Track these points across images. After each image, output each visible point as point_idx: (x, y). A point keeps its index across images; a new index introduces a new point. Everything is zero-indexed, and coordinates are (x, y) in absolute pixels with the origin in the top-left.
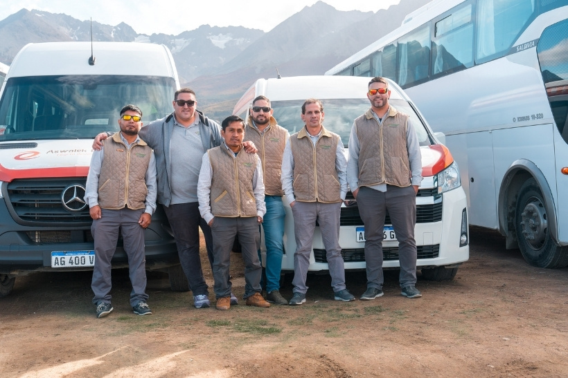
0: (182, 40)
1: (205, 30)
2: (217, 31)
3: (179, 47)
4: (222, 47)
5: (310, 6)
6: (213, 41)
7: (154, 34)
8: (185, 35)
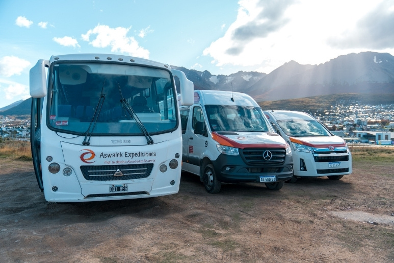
0: (231, 77)
1: (240, 72)
2: (246, 73)
3: (229, 81)
4: (248, 80)
5: (288, 62)
6: (244, 78)
7: (219, 75)
8: (232, 75)
